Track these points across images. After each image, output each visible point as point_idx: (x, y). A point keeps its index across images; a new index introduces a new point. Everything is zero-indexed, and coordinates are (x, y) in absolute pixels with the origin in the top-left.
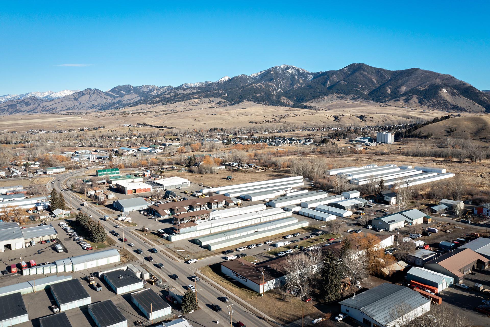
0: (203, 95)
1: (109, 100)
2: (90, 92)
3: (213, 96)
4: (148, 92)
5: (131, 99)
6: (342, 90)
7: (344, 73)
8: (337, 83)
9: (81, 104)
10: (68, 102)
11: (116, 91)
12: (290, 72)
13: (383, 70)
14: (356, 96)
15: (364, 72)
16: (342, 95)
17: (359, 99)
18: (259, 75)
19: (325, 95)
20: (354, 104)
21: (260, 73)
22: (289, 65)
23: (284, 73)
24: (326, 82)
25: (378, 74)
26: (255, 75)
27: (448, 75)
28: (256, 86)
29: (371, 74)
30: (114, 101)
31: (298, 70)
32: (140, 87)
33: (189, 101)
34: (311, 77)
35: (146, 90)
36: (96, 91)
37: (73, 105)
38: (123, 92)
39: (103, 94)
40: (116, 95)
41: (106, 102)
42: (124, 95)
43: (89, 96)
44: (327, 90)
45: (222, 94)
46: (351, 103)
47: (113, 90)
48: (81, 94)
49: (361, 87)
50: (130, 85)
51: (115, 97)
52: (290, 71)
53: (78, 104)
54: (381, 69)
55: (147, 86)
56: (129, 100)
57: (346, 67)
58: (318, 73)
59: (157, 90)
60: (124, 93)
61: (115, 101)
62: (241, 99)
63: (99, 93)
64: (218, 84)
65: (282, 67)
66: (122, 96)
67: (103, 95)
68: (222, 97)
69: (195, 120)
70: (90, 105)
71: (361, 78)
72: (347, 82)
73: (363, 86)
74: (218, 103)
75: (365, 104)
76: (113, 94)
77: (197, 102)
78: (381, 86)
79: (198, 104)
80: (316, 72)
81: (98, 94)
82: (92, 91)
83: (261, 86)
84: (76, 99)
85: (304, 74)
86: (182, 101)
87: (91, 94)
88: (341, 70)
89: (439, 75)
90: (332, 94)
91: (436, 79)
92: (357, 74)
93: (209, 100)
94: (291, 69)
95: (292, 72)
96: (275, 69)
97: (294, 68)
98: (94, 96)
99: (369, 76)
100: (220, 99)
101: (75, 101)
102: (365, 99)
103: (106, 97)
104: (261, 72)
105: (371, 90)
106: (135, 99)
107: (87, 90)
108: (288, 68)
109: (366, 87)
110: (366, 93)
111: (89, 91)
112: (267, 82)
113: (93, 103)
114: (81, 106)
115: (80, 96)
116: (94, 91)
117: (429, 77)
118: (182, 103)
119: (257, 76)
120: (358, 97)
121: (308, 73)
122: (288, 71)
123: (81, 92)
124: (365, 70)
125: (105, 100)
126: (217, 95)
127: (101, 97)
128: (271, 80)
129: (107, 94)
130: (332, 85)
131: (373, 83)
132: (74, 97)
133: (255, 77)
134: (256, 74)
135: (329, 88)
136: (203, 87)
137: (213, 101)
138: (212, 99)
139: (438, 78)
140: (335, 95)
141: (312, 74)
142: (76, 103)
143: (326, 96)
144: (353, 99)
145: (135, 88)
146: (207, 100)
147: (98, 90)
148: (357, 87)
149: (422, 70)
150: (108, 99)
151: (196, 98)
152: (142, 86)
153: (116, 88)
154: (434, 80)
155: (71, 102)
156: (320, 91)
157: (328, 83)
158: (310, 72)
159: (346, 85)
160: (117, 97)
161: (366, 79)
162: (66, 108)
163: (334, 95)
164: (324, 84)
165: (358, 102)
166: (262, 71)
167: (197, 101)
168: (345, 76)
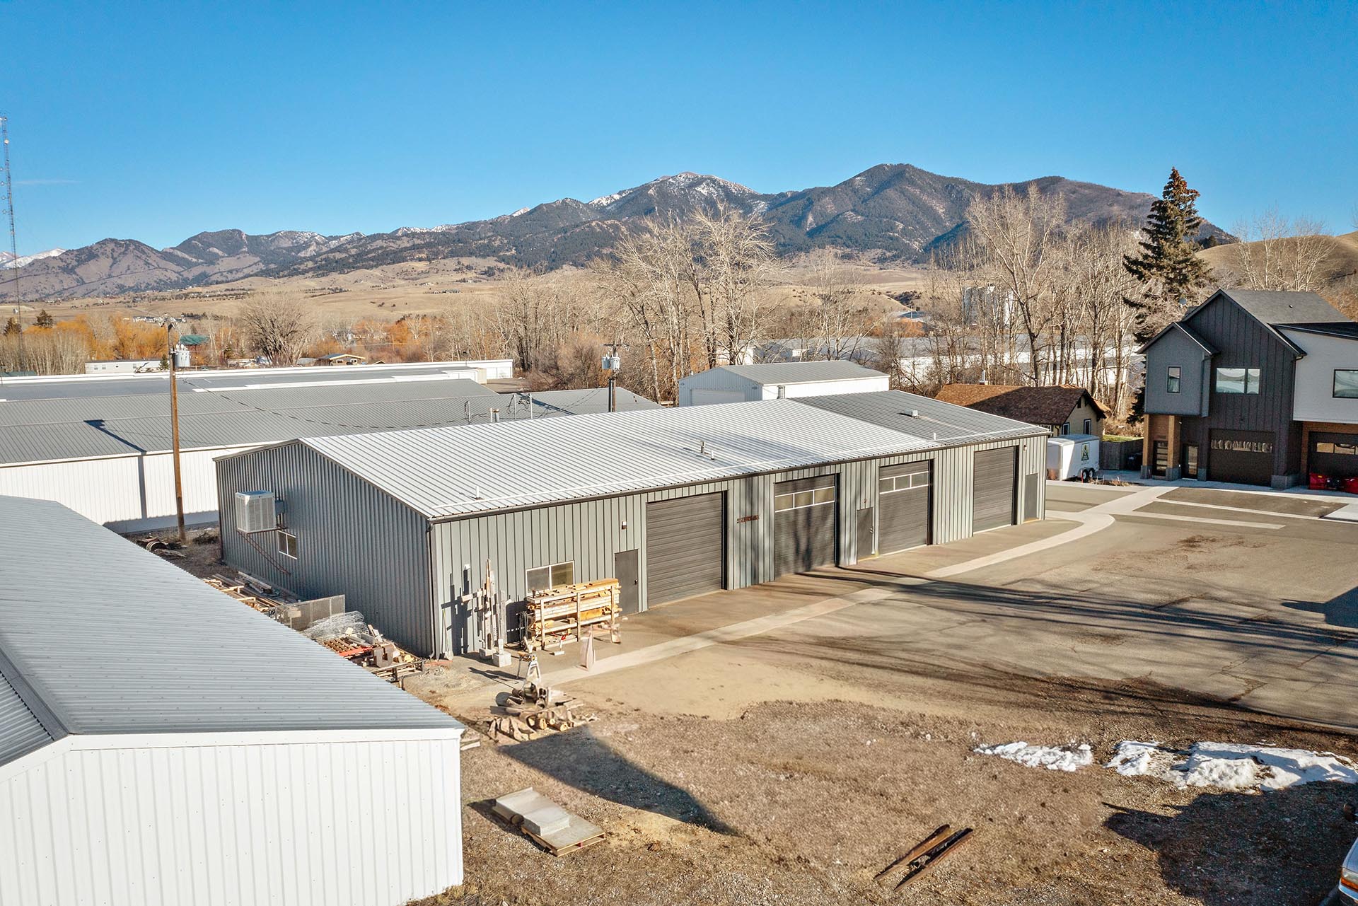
0: (443, 252)
1: (171, 272)
2: (113, 250)
3: (471, 254)
4: (289, 249)
5: (237, 271)
6: (849, 238)
7: (855, 192)
8: (835, 219)
9: (84, 283)
10: (43, 279)
11: (195, 247)
12: (704, 192)
13: (965, 183)
14: (888, 254)
15: (911, 189)
16: (848, 251)
17: (898, 261)
18: (616, 201)
19: (800, 249)
20: (884, 273)
21: (617, 197)
22: (700, 173)
23: (685, 195)
24: (804, 217)
25: (950, 193)
26: (604, 202)
27: (1144, 195)
28: (601, 228)
29: (929, 194)
30: (186, 274)
31: (725, 188)
32: (268, 236)
33: (397, 266)
34: (762, 205)
35: (286, 243)
36: (132, 247)
37: (58, 287)
38: (216, 250)
39: (154, 257)
40: (194, 260)
41: (162, 277)
42: (217, 257)
43: (111, 261)
44: (806, 237)
45: (500, 248)
46: (875, 270)
47: (187, 246)
48: (86, 255)
49: (904, 229)
50: (240, 232)
51: (190, 265)
52: (703, 190)
53: (75, 284)
54: (957, 179)
55: (291, 235)
56: (231, 272)
57: (859, 175)
58: (782, 195)
59: (318, 243)
60: (220, 253)
61: (190, 274)
62: (554, 261)
63: (143, 252)
64: (494, 224)
65: (682, 179)
66: (213, 260)
67: (153, 259)
68: (499, 257)
69: (380, 306)
70: (111, 285)
71: (901, 204)
72: (862, 215)
73: (907, 226)
74: (485, 273)
75: (914, 275)
76: (186, 256)
77: (420, 270)
78: (958, 226)
79: (424, 275)
80: (776, 192)
81: (139, 254)
82: (121, 245)
83: (617, 228)
84: (69, 270)
85: (743, 199)
86: (376, 266)
87: (115, 255)
88: (845, 183)
89: (1119, 195)
90: (822, 246)
91: (1111, 205)
92: (890, 193)
93: (459, 263)
94: (708, 184)
95: (710, 194)
96: (662, 186)
97: (714, 181)
98: (125, 263)
99: (925, 198)
100: (491, 262)
101: (66, 275)
102: (916, 262)
103: (163, 263)
104: (620, 193)
105: (932, 238)
106: (251, 269)
107: (104, 242)
108: (698, 182)
109: (916, 229)
110: (916, 245)
111: (112, 245)
112: (636, 218)
113: (119, 282)
114: (82, 289)
115: (80, 262)
116: (127, 246)
117: (1091, 201)
118: (376, 272)
119: (609, 205)
120: (895, 257)
121: (755, 197)
122: (698, 189)
123: (86, 248)
124: (913, 183)
125: (157, 272)
126: (484, 252)
127: (147, 263)
128: (649, 211)
129: (166, 255)
130: (820, 224)
131: (937, 219)
132: (62, 264)
133: (604, 207)
134: (607, 199)
135: (812, 234)
136: (449, 234)
137: (469, 268)
138: (466, 261)
139: (1117, 202)
140: (830, 251)
141: (765, 197)
142: (68, 281)
143: (803, 254)
144: (882, 260)
145: (254, 240)
146: (451, 263)
147: (138, 245)
148: (892, 229)
149: (1071, 183)
150: (166, 270)
151: (420, 260)
152: (274, 234)
153: (195, 238)
154: (1106, 207)
155: (53, 280)
156: (788, 241)
157: (810, 219)
158: (761, 192)
159: (861, 224)
160: (196, 264)
161: (916, 209)
162: (36, 296)
163: (827, 251)
164: (799, 221)
165: (896, 270)
166: (624, 191)
167: (421, 266)
168: (857, 199)
